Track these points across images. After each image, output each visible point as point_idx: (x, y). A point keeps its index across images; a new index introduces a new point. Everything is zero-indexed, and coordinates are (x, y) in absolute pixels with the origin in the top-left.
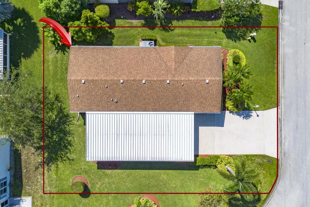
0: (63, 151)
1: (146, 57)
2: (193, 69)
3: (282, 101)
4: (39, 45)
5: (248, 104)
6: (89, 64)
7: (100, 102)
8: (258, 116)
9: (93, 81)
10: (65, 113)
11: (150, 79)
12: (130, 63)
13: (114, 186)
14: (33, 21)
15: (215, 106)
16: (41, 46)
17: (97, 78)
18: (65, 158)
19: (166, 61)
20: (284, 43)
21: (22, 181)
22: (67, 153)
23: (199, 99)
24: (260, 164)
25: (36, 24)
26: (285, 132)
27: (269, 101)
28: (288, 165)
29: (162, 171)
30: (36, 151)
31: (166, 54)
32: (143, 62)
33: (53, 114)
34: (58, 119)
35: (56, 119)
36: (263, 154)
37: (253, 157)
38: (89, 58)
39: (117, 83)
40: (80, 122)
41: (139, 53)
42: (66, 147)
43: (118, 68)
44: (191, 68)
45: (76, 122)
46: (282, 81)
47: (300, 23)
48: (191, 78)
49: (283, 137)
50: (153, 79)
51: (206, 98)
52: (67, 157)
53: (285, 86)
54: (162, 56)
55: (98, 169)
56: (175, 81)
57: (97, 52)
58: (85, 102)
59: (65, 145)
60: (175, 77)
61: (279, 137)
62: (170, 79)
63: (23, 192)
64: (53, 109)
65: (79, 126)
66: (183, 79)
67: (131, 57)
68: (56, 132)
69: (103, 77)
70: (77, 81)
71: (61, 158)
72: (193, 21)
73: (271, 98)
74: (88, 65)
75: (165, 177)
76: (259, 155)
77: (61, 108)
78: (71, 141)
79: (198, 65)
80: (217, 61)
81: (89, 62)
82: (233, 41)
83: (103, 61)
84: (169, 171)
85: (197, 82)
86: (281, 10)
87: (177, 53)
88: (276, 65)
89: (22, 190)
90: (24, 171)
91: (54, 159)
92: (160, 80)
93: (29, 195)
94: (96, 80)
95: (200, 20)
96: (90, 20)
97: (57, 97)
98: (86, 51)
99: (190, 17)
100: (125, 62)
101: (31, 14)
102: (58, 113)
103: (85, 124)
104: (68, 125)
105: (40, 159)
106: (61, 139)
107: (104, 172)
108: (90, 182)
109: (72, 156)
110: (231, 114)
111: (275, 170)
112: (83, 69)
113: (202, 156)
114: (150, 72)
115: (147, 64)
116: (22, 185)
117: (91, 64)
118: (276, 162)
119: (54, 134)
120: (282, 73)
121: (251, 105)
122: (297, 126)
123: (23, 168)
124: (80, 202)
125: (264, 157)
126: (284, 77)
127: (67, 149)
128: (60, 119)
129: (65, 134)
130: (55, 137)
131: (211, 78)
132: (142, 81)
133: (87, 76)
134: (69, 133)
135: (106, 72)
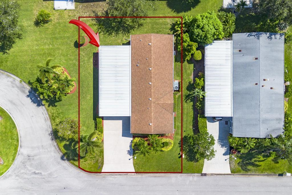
0: (105, 29)
1: (167, 85)
3: (139, 176)
4: (176, 12)
5: (137, 153)
7: (137, 54)
8: (129, 159)
9: (151, 50)
10: (130, 31)
11: (152, 87)
12: (163, 74)
13: (82, 64)
14: (192, 8)
15: (135, 130)
16: (175, 14)
17: (152, 53)
18: (100, 30)
19: (164, 98)
20: (179, 177)
21: (85, 2)
22: (104, 32)
23: (139, 119)
24: (97, 161)
25: (190, 11)
26: (118, 177)
27: (139, 167)
28: (97, 179)
29: (92, 96)
30: (105, 11)
31: (168, 98)
32: (163, 83)
33: (130, 23)
34: (126, 26)
35: (127, 24)
36: (104, 163)
37: (102, 156)
38: (166, 48)
39: (149, 66)
40: (125, 41)
41: (169, 80)
42: (107, 31)
43: (159, 66)
44: (159, 114)
45: (125, 39)
46: (153, 176)
47: (192, 187)
48: (152, 114)
49: (116, 176)
50: (152, 89)
51: (140, 124)
52: (101, 32)
53: (149, 178)
54: (167, 95)
55: (94, 53)
56: (151, 103)
57: (170, 52)
58: (137, 45)
59: (109, 31)
60: (153, 103)
61: (116, 173)
62: (152, 100)
63: (78, 3)
64: (133, 22)
65: (122, 40)
66: (152, 108)
67: (167, 75)
68: (118, 25)
69: (153, 56)
70: (151, 40)
71: (100, 28)
72: (193, 116)
73: (142, 168)
74: (161, 47)
75: (88, 98)
76: (103, 160)
77: (134, 27)
78: (112, 34)
79: (161, 118)
80: (164, 131)
81: (163, 47)
82: (180, 142)
83: (164, 57)
84: (92, 101)
85: (150, 118)
86: (200, 175)
87: (169, 104)
88: (163, 171)
89: (79, 2)
90: (92, 4)
91: (99, 23)
92: (151, 94)
93: (76, 8)
94: (151, 52)
95: (193, 121)
96: (190, 48)
97: (141, 25)
98: (170, 45)
99: (195, 114)
100: (163, 71)
101: (197, 7)
102: (130, 26)
103: (123, 44)
104: (122, 33)
105: (100, 14)
106: (113, 28)
107: (91, 57)
108: (85, 48)
109: (102, 36)
110: (131, 142)
111: (94, 170)
112: (158, 44)
113: (103, 122)
114: (157, 87)
115: (162, 86)
116: (82, 3)
117: (162, 49)
118: (99, 171)
119: (116, 23)
120: (158, 176)
121: (137, 155)
122: (123, 185)
123: (93, 3)
124: (71, 41)
125: (102, 163)
126: (156, 177)
127: (106, 32)
128: (127, 27)
129: (116, 31)
130: (115, 24)
131: (152, 127)
132: (151, 82)
133: (153, 47)
134: (117, 33)
135: (156, 58)
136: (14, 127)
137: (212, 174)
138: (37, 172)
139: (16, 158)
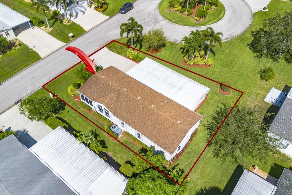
1: (125, 112)
2: (104, 88)
4: (200, 192)
6: (166, 131)
12: (138, 115)
19: (115, 102)
22: (224, 109)
24: (116, 48)
31: (111, 105)
32: (130, 110)
37: (116, 52)
38: (163, 136)
41: (127, 118)
43: (149, 116)
44: (105, 89)
47: (22, 88)
54: (115, 106)
56: (120, 88)
57: (155, 138)
63: (269, 106)
67: (134, 118)
69: (163, 117)
74: (168, 131)
78: (216, 114)
79: (99, 88)
80: (87, 84)
81: (166, 134)
83: (155, 127)
85: (109, 80)
86: (22, 100)
92: (129, 93)
94: (170, 117)
97: (209, 145)
98: (162, 143)
100: (141, 117)
104: (212, 123)
108: (217, 88)
111: (111, 44)
112: (173, 130)
114: (130, 102)
115: (128, 107)
116: (268, 110)
117: (165, 130)
118: (107, 45)
125: (110, 50)
131: (100, 77)
132: (140, 99)
133: (174, 123)
134: (214, 119)
135: (159, 118)
136: (185, 25)
137: (10, 108)
138: (144, 21)
139: (163, 17)
